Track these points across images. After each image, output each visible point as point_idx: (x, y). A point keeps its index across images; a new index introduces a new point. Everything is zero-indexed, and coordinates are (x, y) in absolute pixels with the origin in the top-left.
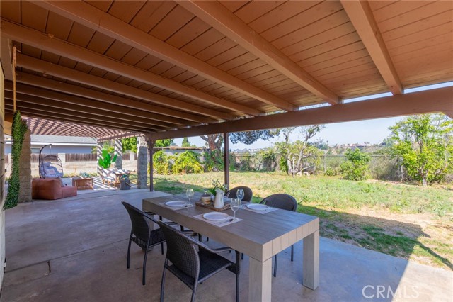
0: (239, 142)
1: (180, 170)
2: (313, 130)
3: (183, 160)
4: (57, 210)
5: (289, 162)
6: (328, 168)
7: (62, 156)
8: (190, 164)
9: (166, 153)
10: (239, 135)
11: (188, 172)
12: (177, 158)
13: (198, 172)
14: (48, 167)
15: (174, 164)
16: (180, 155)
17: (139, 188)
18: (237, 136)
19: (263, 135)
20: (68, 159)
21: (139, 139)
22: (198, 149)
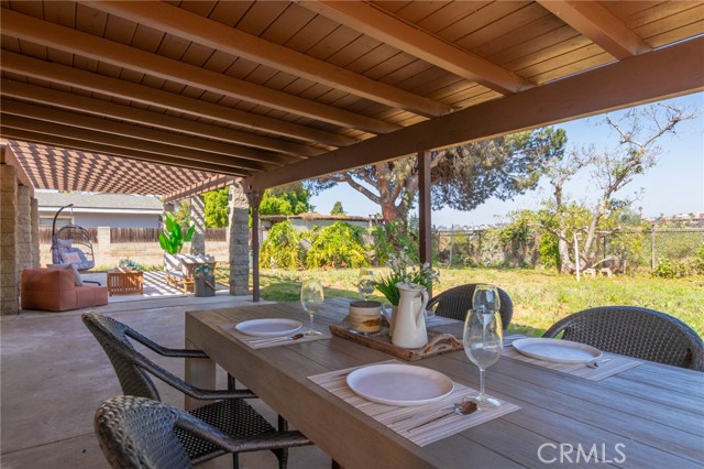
0: (446, 206)
1: (323, 263)
2: (625, 171)
3: (328, 239)
4: (50, 333)
5: (563, 246)
6: (660, 261)
7: (104, 234)
8: (343, 249)
9: (294, 227)
10: (445, 191)
11: (339, 266)
12: (316, 238)
13: (360, 265)
14: (69, 249)
15: (311, 249)
16: (323, 232)
17: (232, 293)
18: (440, 193)
19: (499, 189)
20: (115, 238)
21: (232, 190)
22: (361, 220)
